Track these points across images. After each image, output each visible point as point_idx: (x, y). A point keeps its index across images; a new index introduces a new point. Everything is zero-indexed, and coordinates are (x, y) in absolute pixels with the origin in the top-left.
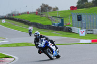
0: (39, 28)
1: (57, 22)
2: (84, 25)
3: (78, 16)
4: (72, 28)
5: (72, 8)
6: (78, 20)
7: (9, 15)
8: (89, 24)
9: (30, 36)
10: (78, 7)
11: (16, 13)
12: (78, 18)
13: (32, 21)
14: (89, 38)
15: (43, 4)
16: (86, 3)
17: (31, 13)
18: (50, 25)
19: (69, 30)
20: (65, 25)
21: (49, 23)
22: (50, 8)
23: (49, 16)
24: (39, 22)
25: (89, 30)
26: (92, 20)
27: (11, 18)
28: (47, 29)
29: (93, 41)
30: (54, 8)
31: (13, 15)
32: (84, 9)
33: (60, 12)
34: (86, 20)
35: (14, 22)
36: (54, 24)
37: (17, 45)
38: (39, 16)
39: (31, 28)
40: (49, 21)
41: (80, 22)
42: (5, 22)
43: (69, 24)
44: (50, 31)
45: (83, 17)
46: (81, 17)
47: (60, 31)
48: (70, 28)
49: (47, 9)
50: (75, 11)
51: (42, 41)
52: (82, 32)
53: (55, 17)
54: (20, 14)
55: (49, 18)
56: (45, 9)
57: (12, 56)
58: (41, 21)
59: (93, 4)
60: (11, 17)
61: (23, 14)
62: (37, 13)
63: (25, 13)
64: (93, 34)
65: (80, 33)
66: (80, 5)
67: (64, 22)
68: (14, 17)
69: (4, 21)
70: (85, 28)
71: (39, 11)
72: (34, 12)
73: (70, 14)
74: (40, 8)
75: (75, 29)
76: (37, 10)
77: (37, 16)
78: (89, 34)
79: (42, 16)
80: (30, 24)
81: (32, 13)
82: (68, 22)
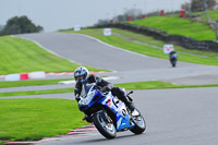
0: (187, 48)
7: (120, 17)
9: (174, 65)
11: (136, 14)
13: (171, 32)
17: (169, 14)
18: (211, 42)
23: (210, 21)
24: (187, 34)
27: (124, 24)
28: (205, 50)
31: (129, 18)
35: (130, 34)
37: (138, 87)
38: (186, 21)
40: (209, 32)
42: (110, 34)
44: (213, 54)
49: (206, 5)
51: (87, 91)
54: (144, 17)
55: (209, 24)
58: (192, 31)
60: (125, 22)
61: (150, 15)
62: (182, 14)
63: (155, 14)
68: (132, 23)
69: (107, 32)
71: (187, 9)
72: (177, 12)
76: (183, 7)
77: (182, 20)
79: (195, 21)
80: (166, 39)
81: (171, 13)
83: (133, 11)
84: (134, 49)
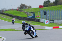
1: (31, 16)
2: (48, 17)
3: (44, 11)
4: (40, 19)
5: (41, 6)
6: (44, 14)
8: (51, 17)
10: (44, 6)
11: (5, 10)
12: (44, 13)
14: (51, 26)
15: (22, 4)
16: (49, 3)
19: (38, 21)
20: (36, 17)
21: (25, 16)
22: (26, 7)
23: (26, 12)
24: (19, 16)
25: (51, 21)
26: (53, 14)
27: (1, 13)
29: (54, 28)
30: (29, 7)
32: (48, 7)
33: (33, 9)
34: (49, 14)
35: (3, 15)
36: (29, 17)
37: (5, 30)
38: (19, 12)
39: (14, 19)
41: (45, 15)
43: (38, 17)
44: (26, 21)
45: (47, 13)
46: (46, 12)
47: (33, 21)
48: (39, 19)
49: (25, 7)
50: (42, 9)
51: (27, 26)
52: (47, 22)
53: (29, 12)
54: (7, 10)
55: (25, 13)
56: (23, 7)
57: (2, 37)
59: (54, 4)
61: (9, 10)
62: (18, 10)
63: (10, 10)
64: (54, 23)
65: (46, 23)
66: (45, 5)
67: (35, 16)
68: (3, 12)
70: (49, 19)
71: (19, 8)
72: (16, 9)
73: (39, 10)
74: (20, 6)
75: (42, 20)
76: (18, 8)
77: (18, 12)
78: (51, 23)
79: (21, 12)
80: (13, 17)
81: (15, 9)
82: (38, 15)
83: (4, 9)
84: (4, 20)
